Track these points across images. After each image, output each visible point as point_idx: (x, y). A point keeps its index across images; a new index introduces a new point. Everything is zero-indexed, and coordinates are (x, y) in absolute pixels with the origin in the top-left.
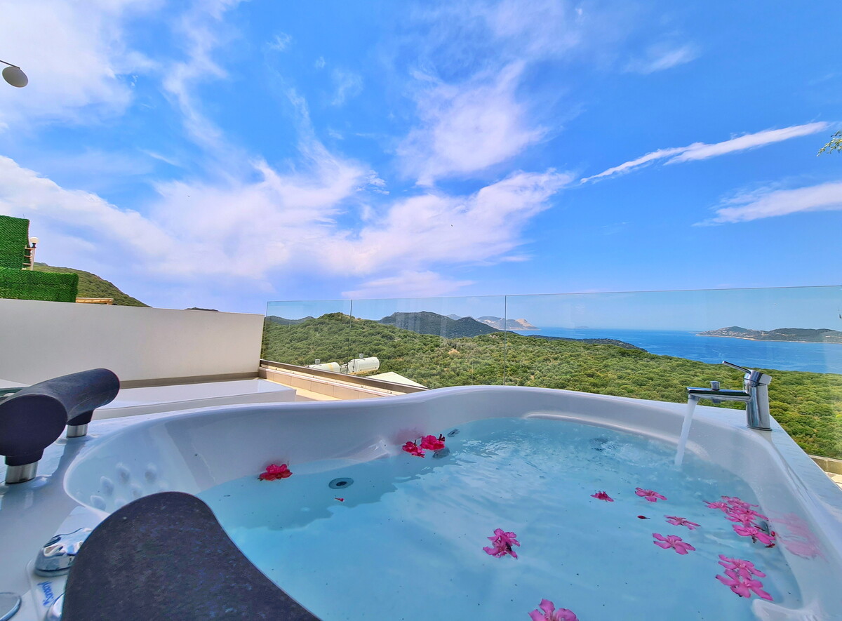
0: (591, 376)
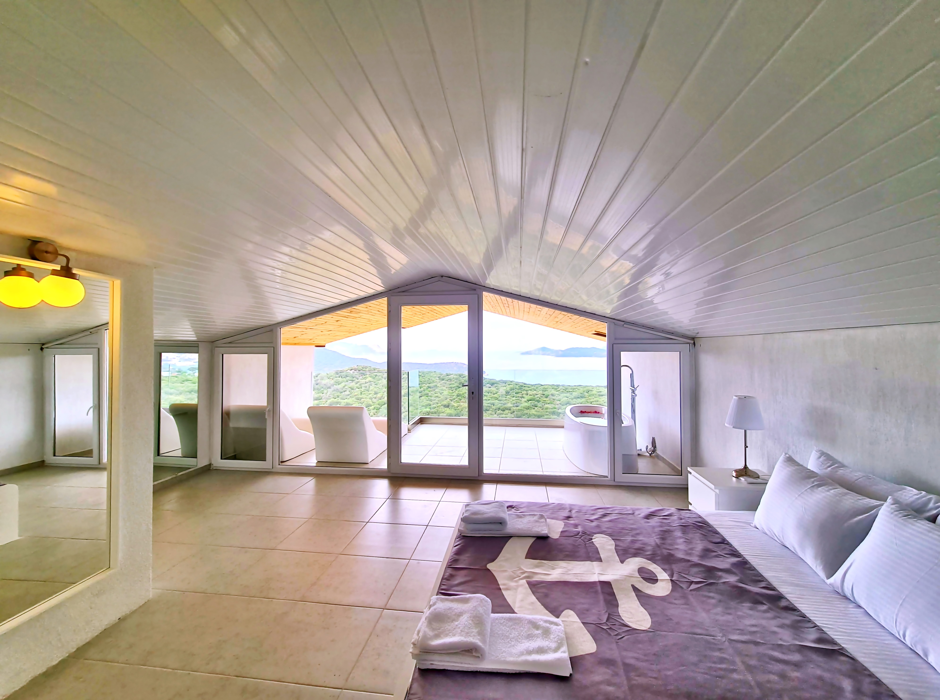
0: (447, 406)
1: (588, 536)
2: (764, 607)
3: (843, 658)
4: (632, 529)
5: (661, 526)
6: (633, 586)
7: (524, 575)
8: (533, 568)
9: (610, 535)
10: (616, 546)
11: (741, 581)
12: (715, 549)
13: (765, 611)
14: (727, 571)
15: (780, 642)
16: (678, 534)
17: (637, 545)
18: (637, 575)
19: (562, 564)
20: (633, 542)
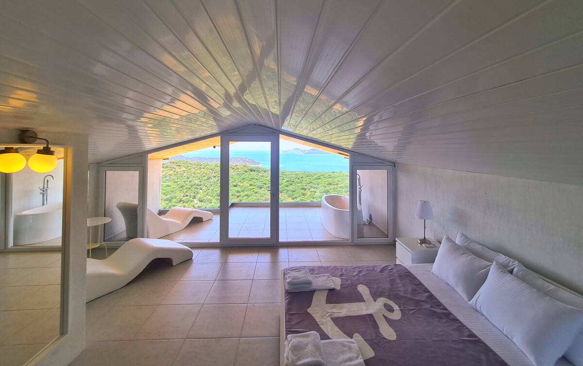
1: (354, 286)
2: (444, 321)
3: (480, 344)
4: (375, 280)
5: (389, 277)
6: (383, 315)
7: (328, 315)
8: (331, 310)
9: (365, 285)
10: (370, 291)
11: (432, 307)
12: (417, 289)
13: (445, 323)
14: (425, 301)
15: (454, 339)
16: (398, 281)
17: (380, 290)
18: (384, 308)
19: (346, 305)
20: (378, 288)
